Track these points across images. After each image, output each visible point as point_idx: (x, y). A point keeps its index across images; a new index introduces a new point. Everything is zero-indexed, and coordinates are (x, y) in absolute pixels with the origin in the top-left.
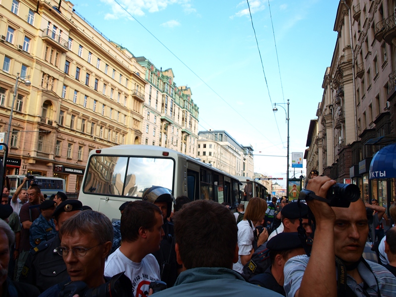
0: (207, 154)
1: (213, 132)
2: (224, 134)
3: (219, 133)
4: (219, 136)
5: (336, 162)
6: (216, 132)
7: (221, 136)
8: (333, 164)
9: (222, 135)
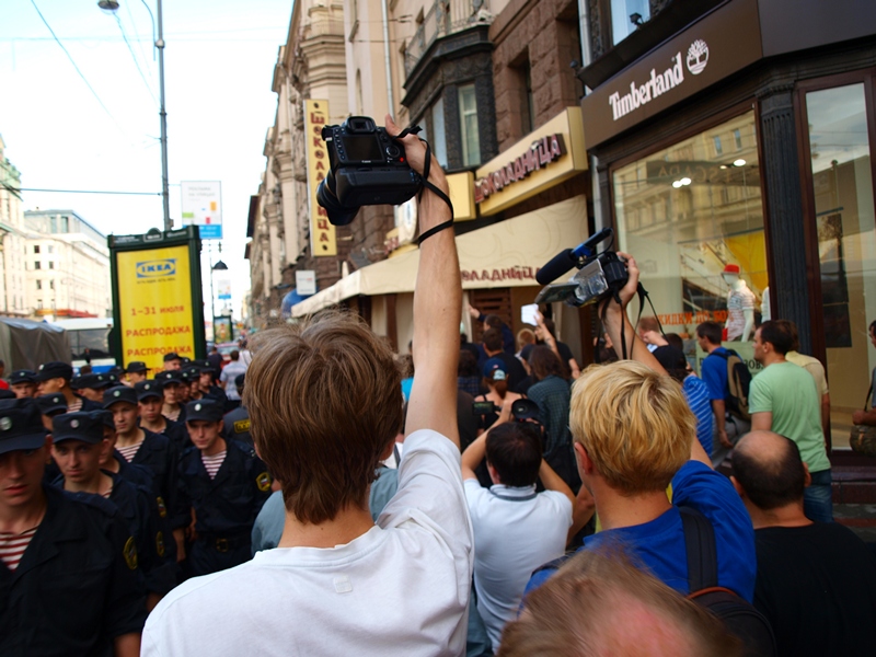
0: (45, 265)
1: (43, 213)
2: (71, 218)
3: (59, 216)
4: (59, 221)
5: (303, 254)
6: (52, 214)
7: (64, 220)
8: (299, 259)
9: (67, 218)
